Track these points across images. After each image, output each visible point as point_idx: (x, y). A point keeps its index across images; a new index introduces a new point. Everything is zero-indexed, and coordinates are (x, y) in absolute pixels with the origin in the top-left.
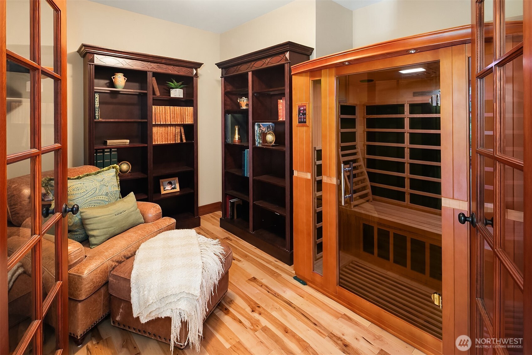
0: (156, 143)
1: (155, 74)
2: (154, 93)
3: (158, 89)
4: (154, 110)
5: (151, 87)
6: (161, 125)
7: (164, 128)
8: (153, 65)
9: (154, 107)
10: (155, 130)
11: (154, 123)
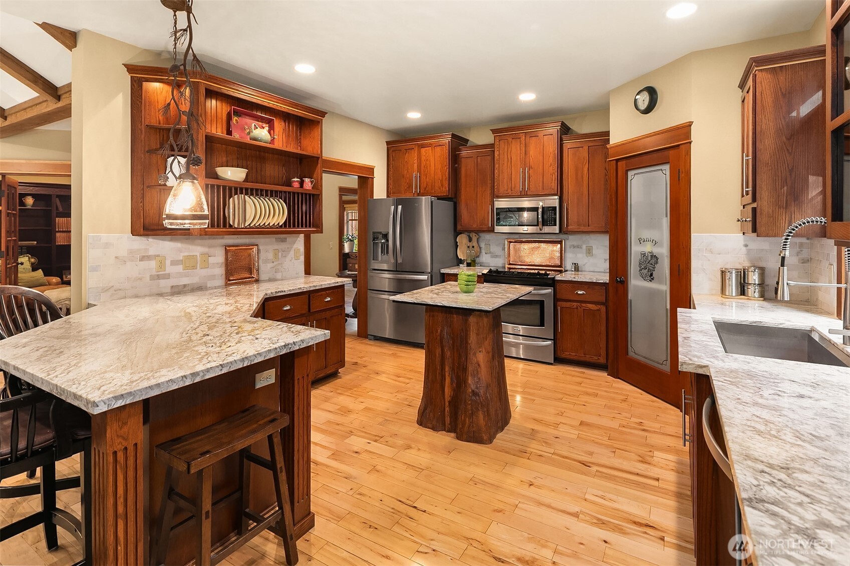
0: (59, 244)
1: (58, 196)
2: (57, 209)
3: (60, 206)
4: (57, 221)
5: (55, 205)
6: (63, 232)
7: (66, 234)
8: (57, 190)
9: (57, 219)
10: (58, 235)
11: (57, 230)
